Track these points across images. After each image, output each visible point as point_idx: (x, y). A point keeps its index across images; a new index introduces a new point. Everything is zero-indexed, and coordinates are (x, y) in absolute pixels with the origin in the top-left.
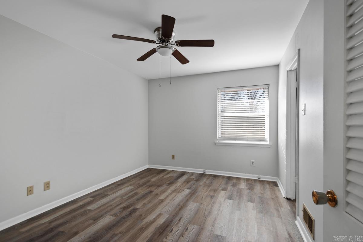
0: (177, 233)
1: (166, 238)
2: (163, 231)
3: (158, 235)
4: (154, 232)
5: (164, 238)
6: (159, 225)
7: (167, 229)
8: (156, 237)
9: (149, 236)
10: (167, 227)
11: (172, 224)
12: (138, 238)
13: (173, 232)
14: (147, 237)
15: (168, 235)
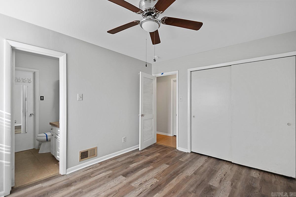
0: (149, 183)
1: (157, 181)
2: (157, 187)
3: (162, 185)
4: (165, 187)
5: (159, 182)
6: (160, 192)
7: (154, 188)
8: (164, 184)
9: (168, 185)
10: (154, 189)
11: (149, 191)
12: (175, 186)
13: (151, 184)
14: (170, 185)
15: (155, 183)
